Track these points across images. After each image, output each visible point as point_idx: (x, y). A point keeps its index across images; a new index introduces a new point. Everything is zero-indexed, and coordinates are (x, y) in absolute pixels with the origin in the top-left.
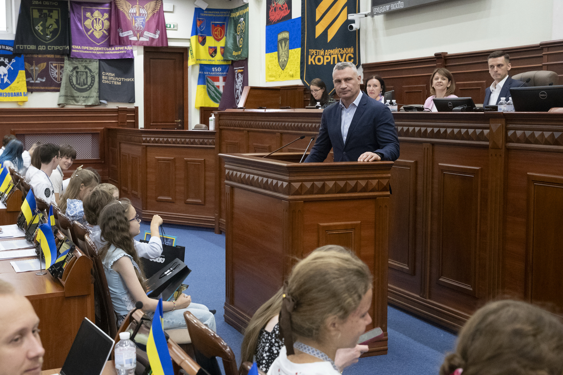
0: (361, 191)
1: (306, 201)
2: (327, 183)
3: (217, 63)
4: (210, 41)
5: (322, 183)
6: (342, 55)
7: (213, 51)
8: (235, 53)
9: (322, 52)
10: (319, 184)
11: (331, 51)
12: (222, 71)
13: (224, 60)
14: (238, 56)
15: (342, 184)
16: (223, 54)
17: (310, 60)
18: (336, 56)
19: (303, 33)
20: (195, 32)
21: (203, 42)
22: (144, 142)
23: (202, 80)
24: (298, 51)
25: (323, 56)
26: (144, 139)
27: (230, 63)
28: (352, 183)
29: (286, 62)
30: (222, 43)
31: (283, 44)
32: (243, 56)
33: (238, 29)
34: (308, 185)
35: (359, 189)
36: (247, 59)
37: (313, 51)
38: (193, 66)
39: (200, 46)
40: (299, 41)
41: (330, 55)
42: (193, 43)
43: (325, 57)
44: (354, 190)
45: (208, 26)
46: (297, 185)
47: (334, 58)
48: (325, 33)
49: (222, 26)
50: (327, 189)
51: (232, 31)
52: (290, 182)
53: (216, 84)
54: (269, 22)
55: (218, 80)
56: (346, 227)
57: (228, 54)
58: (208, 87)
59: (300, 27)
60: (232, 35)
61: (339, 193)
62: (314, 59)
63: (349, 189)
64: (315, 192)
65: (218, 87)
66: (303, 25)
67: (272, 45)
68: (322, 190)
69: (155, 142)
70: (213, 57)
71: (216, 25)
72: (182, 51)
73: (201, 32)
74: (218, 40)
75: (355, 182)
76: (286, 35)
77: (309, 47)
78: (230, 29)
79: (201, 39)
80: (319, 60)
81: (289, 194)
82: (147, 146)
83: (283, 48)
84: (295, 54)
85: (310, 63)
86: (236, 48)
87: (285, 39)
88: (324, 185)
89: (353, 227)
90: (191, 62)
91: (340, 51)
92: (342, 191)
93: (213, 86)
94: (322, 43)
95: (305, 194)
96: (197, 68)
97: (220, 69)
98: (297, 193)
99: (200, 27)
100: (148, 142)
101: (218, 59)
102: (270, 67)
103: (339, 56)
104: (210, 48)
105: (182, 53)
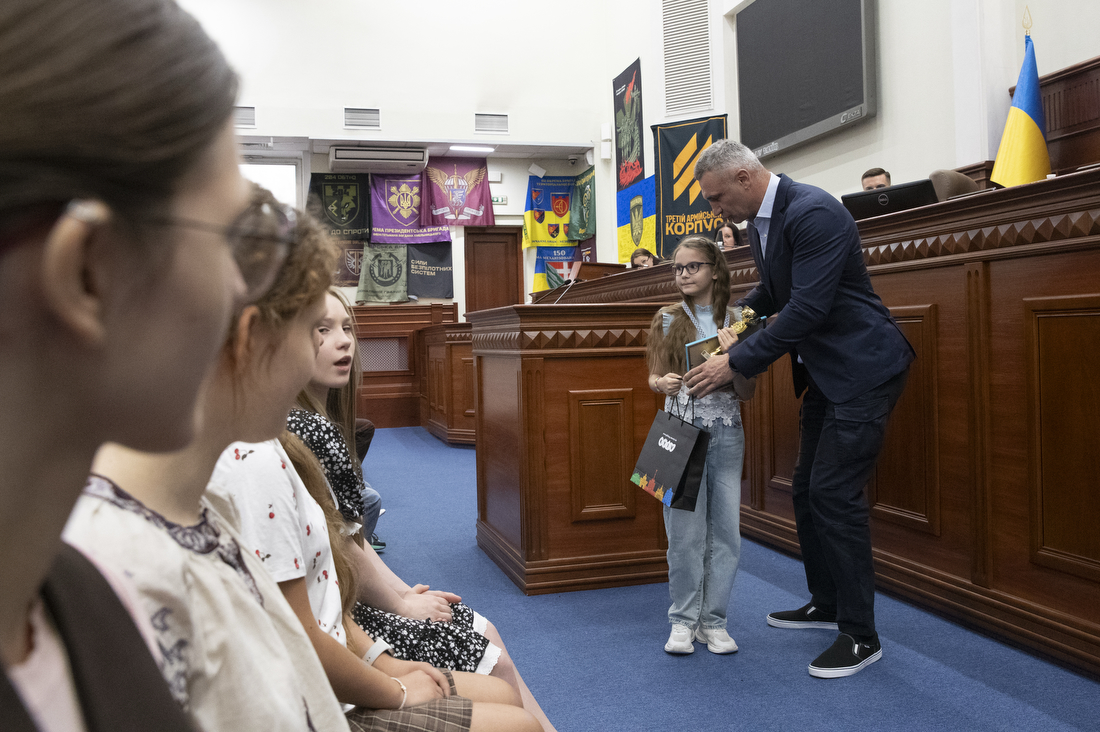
0: (630, 345)
1: (547, 358)
2: (580, 332)
3: (560, 245)
4: (550, 217)
5: (571, 332)
6: (708, 221)
7: (554, 230)
8: (581, 231)
9: (683, 218)
10: (567, 334)
11: (695, 216)
12: (567, 255)
13: (569, 241)
14: (585, 234)
15: (601, 334)
16: (567, 233)
17: (668, 229)
18: (700, 222)
19: (658, 195)
20: (530, 206)
21: (541, 219)
22: (448, 339)
23: (541, 266)
24: (653, 217)
25: (685, 224)
26: (448, 335)
27: (576, 244)
28: (617, 333)
29: (640, 234)
30: (565, 220)
31: (637, 213)
32: (589, 232)
33: (585, 199)
34: (550, 335)
35: (628, 342)
36: (594, 236)
37: (671, 217)
38: (528, 249)
39: (538, 224)
40: (653, 206)
41: (693, 221)
42: (527, 220)
43: (687, 224)
44: (620, 342)
45: (547, 198)
46: (533, 335)
47: (698, 225)
48: (686, 193)
49: (565, 197)
50: (578, 342)
51: (579, 204)
52: (522, 330)
53: (559, 271)
54: (620, 187)
55: (561, 267)
56: (610, 396)
57: (573, 233)
58: (548, 276)
59: (654, 188)
60: (577, 209)
61: (596, 347)
62: (673, 228)
63: (612, 341)
64: (560, 344)
65: (562, 275)
66: (658, 184)
67: (624, 218)
68: (572, 342)
69: (461, 338)
70: (554, 237)
71: (557, 197)
72: (514, 232)
73: (538, 206)
74: (561, 216)
75: (621, 331)
76: (638, 200)
77: (667, 212)
78: (576, 201)
79: (537, 215)
80: (679, 229)
81: (522, 348)
82: (451, 345)
83: (636, 217)
84: (650, 222)
85: (667, 233)
86: (583, 225)
87: (638, 206)
88: (574, 336)
89: (621, 396)
90: (525, 245)
91: (705, 215)
92: (602, 343)
93: (556, 275)
94: (682, 206)
95: (546, 348)
96: (534, 252)
97: (563, 252)
98: (534, 345)
99: (536, 199)
100: (453, 339)
101: (561, 240)
102: (623, 244)
103: (705, 221)
104: (550, 225)
105: (516, 233)
